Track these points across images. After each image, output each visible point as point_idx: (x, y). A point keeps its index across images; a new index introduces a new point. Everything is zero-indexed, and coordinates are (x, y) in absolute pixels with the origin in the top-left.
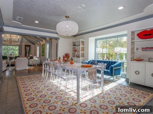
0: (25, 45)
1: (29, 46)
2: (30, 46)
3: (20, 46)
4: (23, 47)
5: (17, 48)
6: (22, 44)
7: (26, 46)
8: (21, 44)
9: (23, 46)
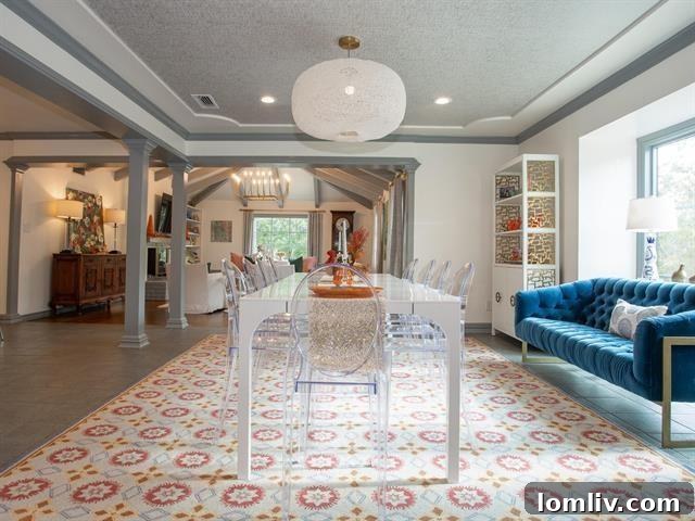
0: (332, 212)
1: (349, 215)
2: (352, 213)
3: (314, 218)
4: (327, 220)
5: (304, 223)
6: (321, 209)
7: (337, 215)
8: (317, 206)
9: (324, 215)
